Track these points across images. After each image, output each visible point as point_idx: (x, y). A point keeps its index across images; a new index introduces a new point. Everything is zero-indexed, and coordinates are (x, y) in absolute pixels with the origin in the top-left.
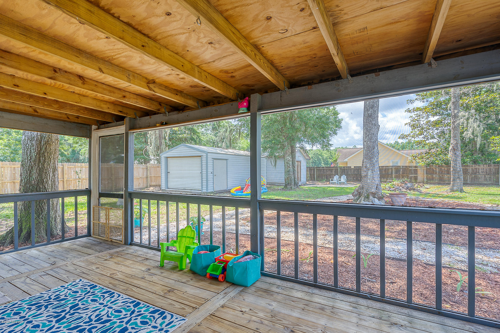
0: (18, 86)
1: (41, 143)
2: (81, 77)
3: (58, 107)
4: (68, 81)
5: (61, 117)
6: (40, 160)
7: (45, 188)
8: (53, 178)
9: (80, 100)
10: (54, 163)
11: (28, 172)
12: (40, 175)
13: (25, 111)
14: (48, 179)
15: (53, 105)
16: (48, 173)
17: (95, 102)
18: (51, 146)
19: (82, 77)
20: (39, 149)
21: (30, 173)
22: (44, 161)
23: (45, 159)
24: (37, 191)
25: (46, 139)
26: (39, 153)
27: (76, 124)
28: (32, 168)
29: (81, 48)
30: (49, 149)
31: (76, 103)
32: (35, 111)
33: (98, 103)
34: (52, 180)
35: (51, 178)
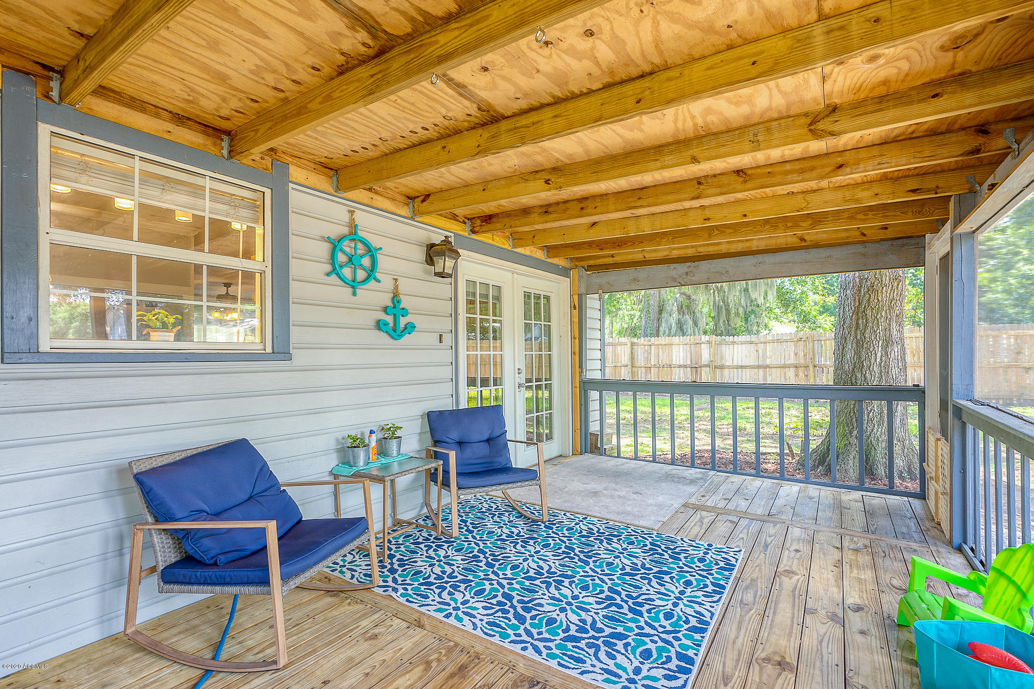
0: (709, 219)
1: (860, 290)
2: (739, 172)
3: (810, 225)
4: (718, 190)
5: (848, 237)
6: (857, 324)
7: (865, 378)
8: (884, 358)
9: (806, 204)
10: (888, 329)
11: (841, 347)
12: (858, 353)
13: (786, 244)
14: (873, 361)
15: (802, 224)
16: (871, 349)
17: (839, 195)
18: (880, 294)
19: (741, 171)
20: (857, 304)
21: (843, 349)
22: (866, 326)
23: (866, 321)
24: (852, 384)
25: (869, 283)
26: (857, 312)
27: (890, 242)
28: (846, 339)
29: (658, 143)
30: (876, 301)
31: (798, 211)
32: (802, 239)
33: (848, 194)
34: (880, 364)
35: (878, 360)
